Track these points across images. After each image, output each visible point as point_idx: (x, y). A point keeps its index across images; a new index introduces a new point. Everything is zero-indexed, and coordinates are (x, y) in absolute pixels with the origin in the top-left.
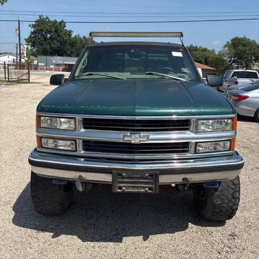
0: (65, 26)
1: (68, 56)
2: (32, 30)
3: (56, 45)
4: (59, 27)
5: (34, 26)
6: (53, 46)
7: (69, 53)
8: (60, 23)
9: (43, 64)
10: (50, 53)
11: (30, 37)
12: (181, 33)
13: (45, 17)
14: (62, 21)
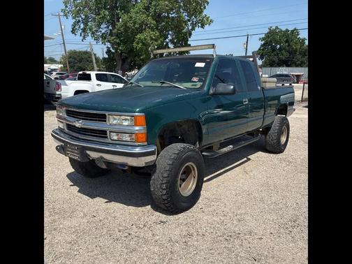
0: (298, 34)
1: (297, 66)
2: (263, 43)
3: (284, 55)
4: (290, 36)
5: (263, 39)
6: (281, 57)
7: (299, 62)
8: (292, 31)
9: (267, 76)
10: (278, 64)
11: (260, 49)
12: (214, 45)
13: (274, 28)
14: (295, 29)
